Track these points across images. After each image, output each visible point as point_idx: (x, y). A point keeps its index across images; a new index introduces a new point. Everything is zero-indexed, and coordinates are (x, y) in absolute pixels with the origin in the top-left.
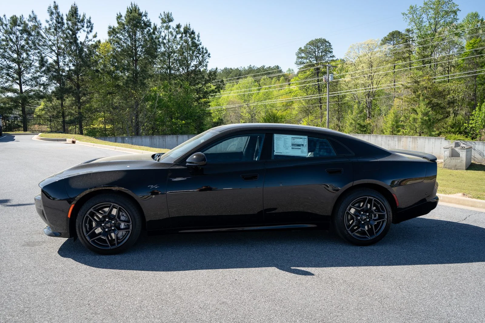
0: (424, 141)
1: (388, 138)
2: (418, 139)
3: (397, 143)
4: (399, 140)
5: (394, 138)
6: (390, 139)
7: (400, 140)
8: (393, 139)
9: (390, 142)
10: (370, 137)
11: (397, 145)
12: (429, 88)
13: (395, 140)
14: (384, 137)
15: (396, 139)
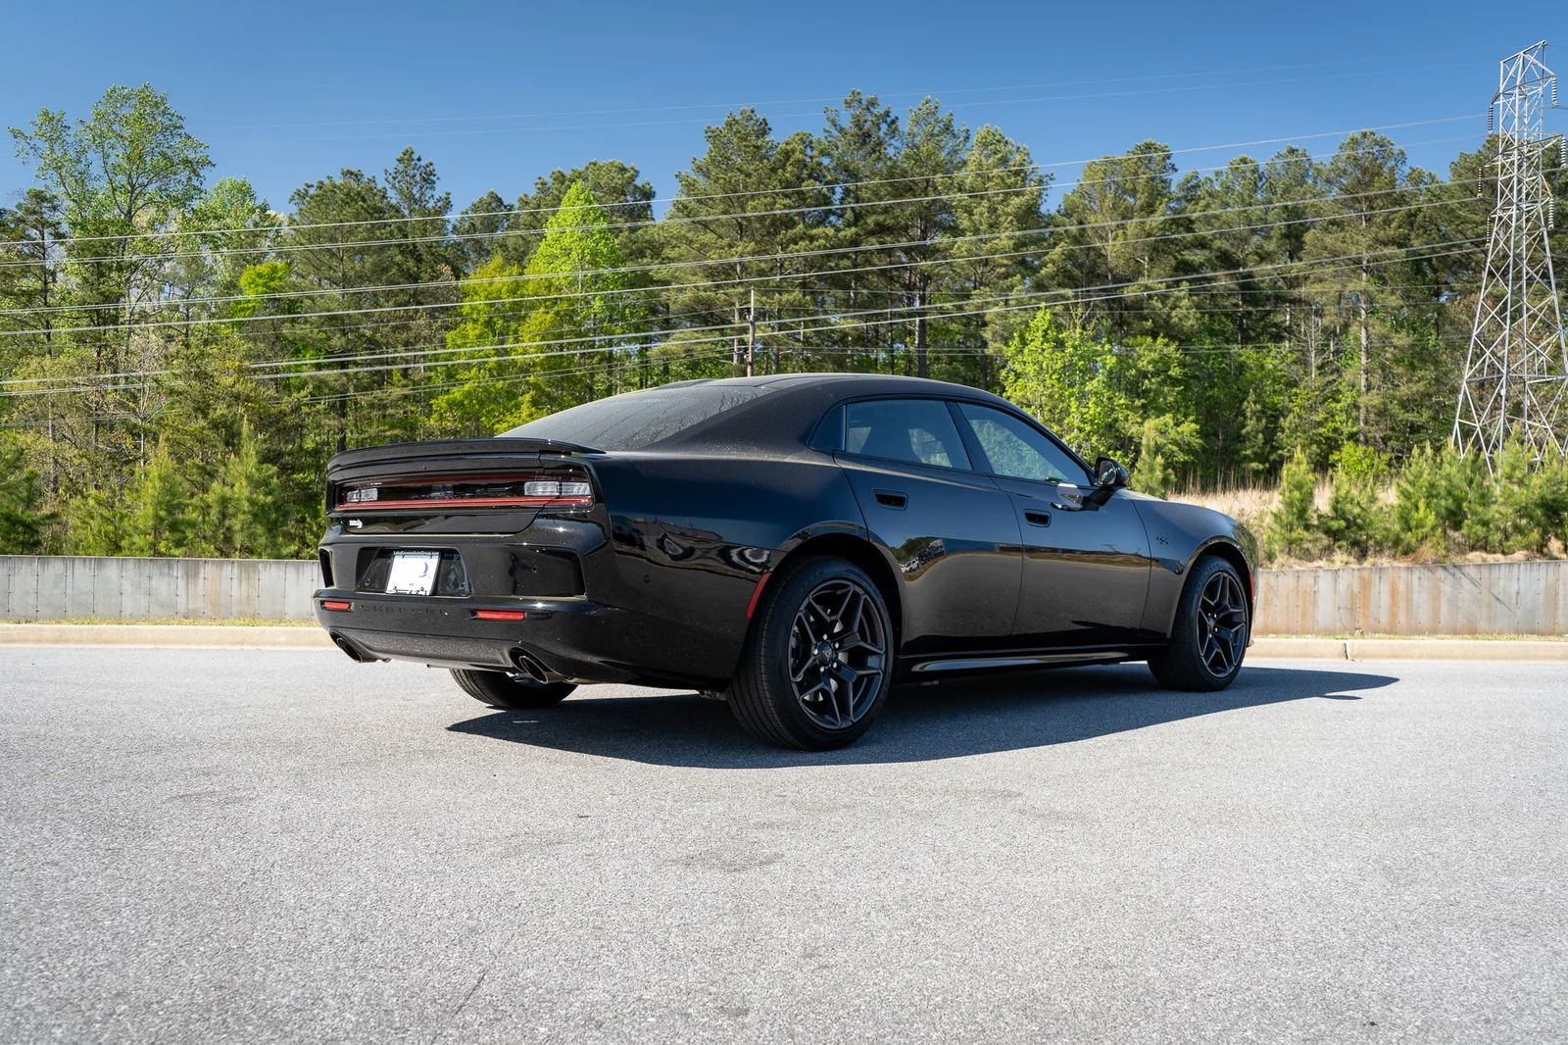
0: (282, 573)
1: (147, 569)
2: (260, 566)
3: (181, 583)
4: (191, 575)
5: (170, 568)
6: (156, 571)
7: (196, 575)
8: (166, 570)
9: (154, 583)
10: (69, 565)
11: (182, 591)
12: (248, 399)
13: (175, 574)
14: (131, 565)
15: (178, 571)
